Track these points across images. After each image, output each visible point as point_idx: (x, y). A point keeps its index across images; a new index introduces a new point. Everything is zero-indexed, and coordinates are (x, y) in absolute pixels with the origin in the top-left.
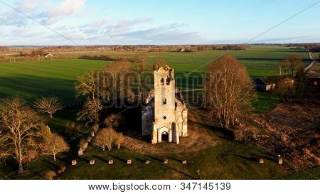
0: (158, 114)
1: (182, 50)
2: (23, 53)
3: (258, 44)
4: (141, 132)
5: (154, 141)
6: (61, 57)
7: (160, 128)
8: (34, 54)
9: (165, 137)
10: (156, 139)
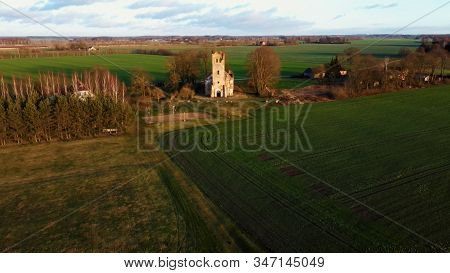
0: (215, 81)
1: (264, 43)
2: (60, 47)
3: (377, 36)
4: (204, 92)
5: (212, 95)
6: (111, 52)
7: (215, 89)
8: (73, 47)
9: (219, 94)
10: (214, 95)
